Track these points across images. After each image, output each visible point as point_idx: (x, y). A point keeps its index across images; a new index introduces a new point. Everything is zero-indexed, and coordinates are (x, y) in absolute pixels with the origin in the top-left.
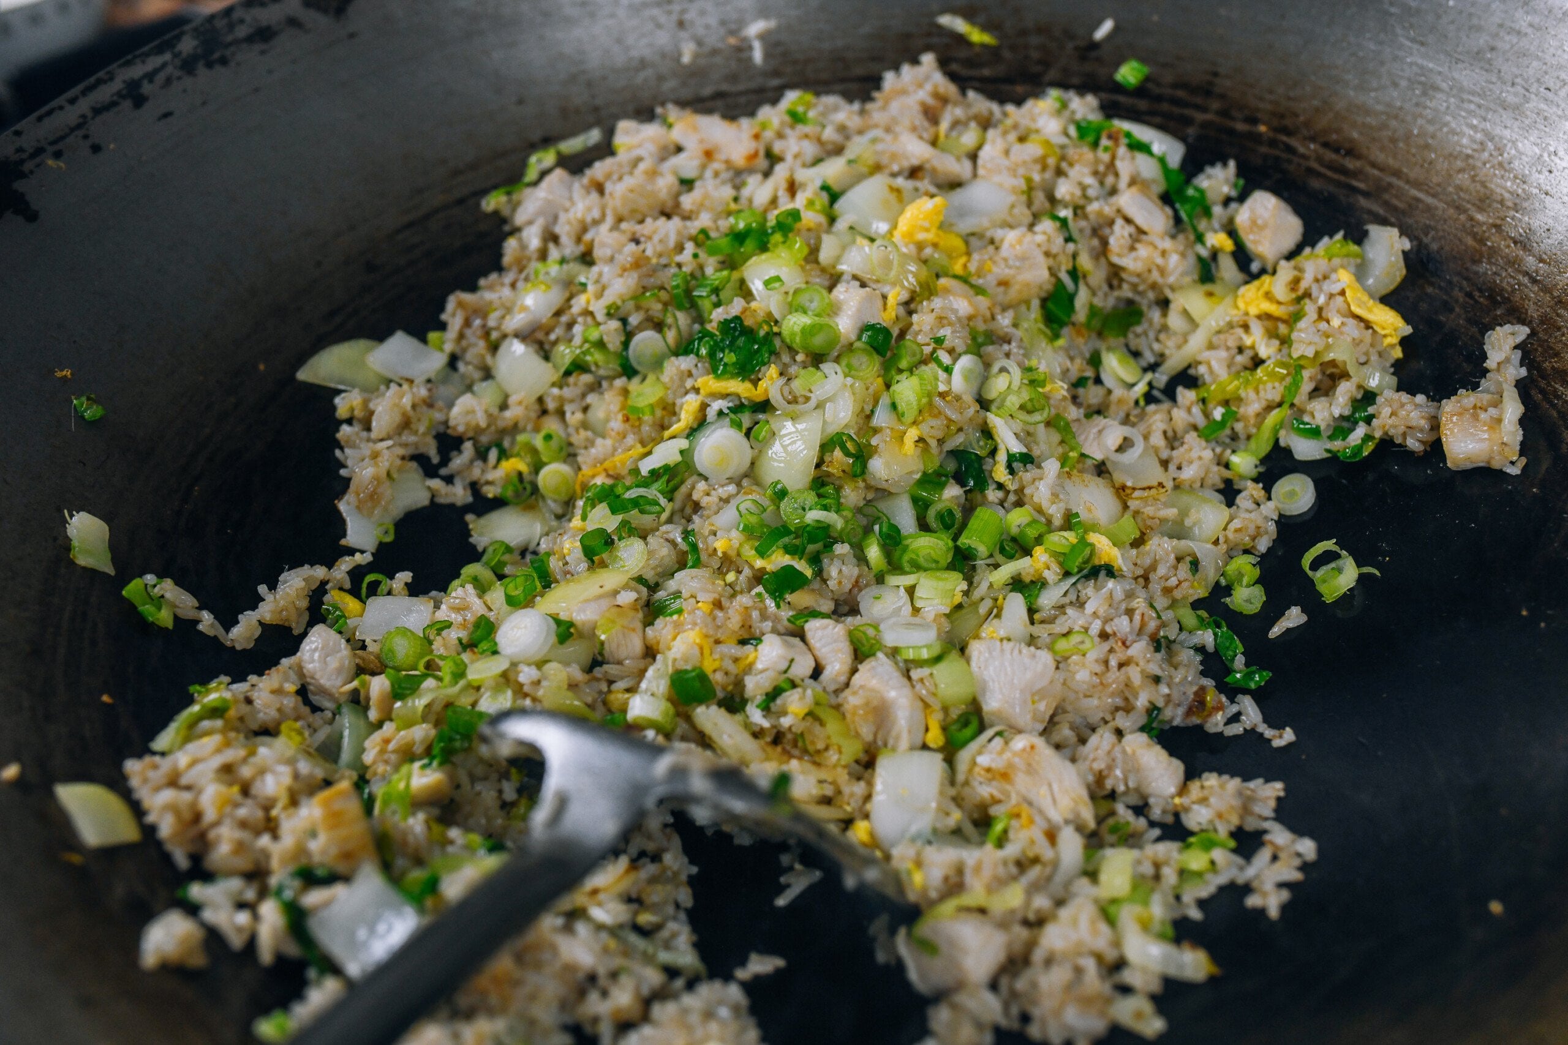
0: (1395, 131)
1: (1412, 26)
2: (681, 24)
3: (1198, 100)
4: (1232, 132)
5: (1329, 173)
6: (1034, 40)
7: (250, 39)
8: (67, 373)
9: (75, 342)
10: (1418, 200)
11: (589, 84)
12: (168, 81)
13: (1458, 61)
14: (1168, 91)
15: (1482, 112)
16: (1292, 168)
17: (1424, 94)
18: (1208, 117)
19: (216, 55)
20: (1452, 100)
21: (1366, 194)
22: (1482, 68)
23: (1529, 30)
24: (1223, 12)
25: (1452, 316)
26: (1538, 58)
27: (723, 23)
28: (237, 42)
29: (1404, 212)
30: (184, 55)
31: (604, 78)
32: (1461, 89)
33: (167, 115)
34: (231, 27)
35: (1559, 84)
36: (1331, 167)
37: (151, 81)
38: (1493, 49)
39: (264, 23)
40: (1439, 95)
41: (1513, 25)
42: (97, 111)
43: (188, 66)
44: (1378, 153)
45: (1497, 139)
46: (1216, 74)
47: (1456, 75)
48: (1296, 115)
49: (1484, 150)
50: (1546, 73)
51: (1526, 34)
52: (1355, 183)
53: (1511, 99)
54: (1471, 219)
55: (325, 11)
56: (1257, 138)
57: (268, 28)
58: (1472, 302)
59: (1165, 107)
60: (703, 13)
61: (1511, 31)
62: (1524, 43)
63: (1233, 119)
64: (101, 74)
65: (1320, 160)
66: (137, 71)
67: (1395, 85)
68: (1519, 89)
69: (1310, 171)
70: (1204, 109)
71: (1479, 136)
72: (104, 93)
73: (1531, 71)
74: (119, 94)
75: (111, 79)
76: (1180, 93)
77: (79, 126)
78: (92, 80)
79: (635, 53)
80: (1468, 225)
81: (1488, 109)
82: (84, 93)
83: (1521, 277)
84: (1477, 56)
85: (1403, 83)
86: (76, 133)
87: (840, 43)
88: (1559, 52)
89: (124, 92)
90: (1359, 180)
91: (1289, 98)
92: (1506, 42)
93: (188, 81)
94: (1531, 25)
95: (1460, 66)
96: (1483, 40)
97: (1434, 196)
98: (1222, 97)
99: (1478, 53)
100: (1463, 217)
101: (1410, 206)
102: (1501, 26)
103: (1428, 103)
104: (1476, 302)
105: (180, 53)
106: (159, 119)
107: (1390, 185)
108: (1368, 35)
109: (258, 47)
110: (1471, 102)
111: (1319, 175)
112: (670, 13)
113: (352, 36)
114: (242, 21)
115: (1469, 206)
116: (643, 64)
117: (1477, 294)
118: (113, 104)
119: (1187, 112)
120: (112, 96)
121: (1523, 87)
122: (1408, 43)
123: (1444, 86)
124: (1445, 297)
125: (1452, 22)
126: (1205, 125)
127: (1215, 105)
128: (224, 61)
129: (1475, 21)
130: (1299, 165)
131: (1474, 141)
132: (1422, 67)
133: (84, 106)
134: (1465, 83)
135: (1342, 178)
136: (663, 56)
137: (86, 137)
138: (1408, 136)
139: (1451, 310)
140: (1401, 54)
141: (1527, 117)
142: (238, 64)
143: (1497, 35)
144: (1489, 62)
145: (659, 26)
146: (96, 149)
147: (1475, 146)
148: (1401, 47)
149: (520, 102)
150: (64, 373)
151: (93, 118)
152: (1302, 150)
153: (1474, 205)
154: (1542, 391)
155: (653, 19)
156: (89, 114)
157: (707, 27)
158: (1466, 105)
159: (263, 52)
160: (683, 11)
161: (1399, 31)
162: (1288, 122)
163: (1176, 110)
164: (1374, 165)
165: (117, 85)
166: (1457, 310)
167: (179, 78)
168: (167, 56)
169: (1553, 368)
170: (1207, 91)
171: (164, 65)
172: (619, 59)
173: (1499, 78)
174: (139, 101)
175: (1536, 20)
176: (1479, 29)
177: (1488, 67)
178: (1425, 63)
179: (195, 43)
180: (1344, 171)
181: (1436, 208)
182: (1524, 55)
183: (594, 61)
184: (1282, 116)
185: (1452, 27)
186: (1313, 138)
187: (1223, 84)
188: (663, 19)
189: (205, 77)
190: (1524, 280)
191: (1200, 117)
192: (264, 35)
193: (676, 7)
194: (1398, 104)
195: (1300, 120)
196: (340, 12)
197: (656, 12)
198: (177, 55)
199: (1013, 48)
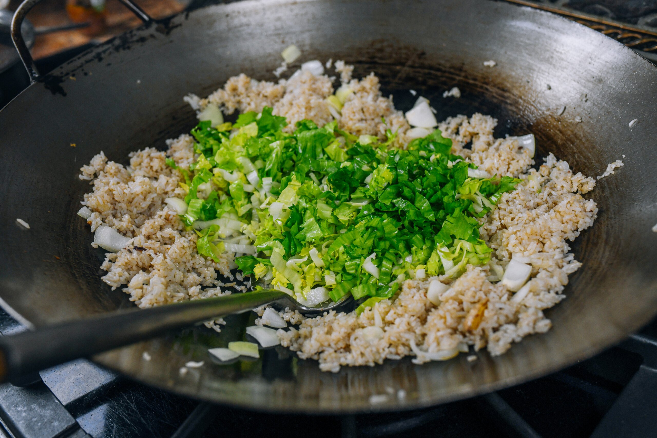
0: (520, 83)
1: (527, 49)
2: (283, 42)
3: (457, 72)
4: (468, 83)
6: (404, 51)
7: (138, 41)
8: (74, 145)
9: (77, 135)
11: (251, 61)
12: (110, 53)
14: (448, 69)
16: (487, 96)
17: (530, 72)
18: (461, 78)
19: (126, 46)
21: (511, 104)
22: (549, 64)
24: (466, 43)
27: (298, 42)
28: (133, 42)
33: (109, 65)
34: (132, 37)
36: (500, 95)
37: (104, 53)
38: (552, 57)
39: (143, 36)
41: (558, 50)
42: (87, 62)
43: (117, 49)
44: (515, 91)
46: (463, 64)
48: (489, 78)
55: (163, 33)
56: (476, 85)
57: (144, 38)
59: (447, 75)
60: (291, 39)
61: (557, 52)
63: (469, 79)
64: (89, 50)
65: (496, 93)
66: (100, 50)
67: (521, 68)
69: (493, 97)
70: (459, 75)
72: (89, 56)
74: (93, 57)
75: (92, 52)
76: (452, 70)
77: (81, 67)
78: (86, 52)
82: (83, 56)
84: (548, 61)
85: (523, 68)
86: (80, 69)
89: (95, 57)
90: (509, 100)
92: (556, 55)
93: (117, 54)
96: (549, 54)
98: (465, 71)
99: (547, 59)
104: (543, 139)
106: (107, 66)
109: (140, 44)
111: (495, 98)
112: (279, 38)
113: (171, 42)
114: (135, 35)
116: (270, 55)
117: (543, 137)
118: (92, 60)
120: (91, 57)
122: (526, 55)
123: (536, 69)
125: (540, 48)
127: (463, 74)
128: (129, 48)
129: (547, 48)
130: (490, 95)
132: (529, 62)
133: (82, 60)
134: (543, 69)
135: (503, 99)
136: (277, 52)
137: (83, 70)
140: (523, 58)
142: (133, 49)
143: (553, 53)
144: (551, 62)
145: (276, 42)
146: (86, 74)
148: (523, 56)
149: (227, 66)
151: (85, 64)
152: (491, 90)
159: (142, 46)
160: (284, 38)
161: (523, 51)
162: (487, 80)
163: (450, 76)
165: (93, 54)
167: (114, 53)
168: (110, 45)
170: (460, 70)
171: (109, 48)
172: (262, 53)
174: (100, 59)
176: (548, 51)
178: (531, 61)
179: (120, 41)
182: (562, 60)
183: (253, 53)
184: (485, 78)
185: (540, 50)
186: (495, 86)
187: (466, 67)
188: (277, 40)
189: (122, 53)
190: (558, 132)
191: (458, 78)
192: (142, 40)
193: (282, 36)
194: (522, 75)
195: (490, 80)
196: (168, 33)
197: (275, 38)
198: (113, 45)
199: (396, 54)
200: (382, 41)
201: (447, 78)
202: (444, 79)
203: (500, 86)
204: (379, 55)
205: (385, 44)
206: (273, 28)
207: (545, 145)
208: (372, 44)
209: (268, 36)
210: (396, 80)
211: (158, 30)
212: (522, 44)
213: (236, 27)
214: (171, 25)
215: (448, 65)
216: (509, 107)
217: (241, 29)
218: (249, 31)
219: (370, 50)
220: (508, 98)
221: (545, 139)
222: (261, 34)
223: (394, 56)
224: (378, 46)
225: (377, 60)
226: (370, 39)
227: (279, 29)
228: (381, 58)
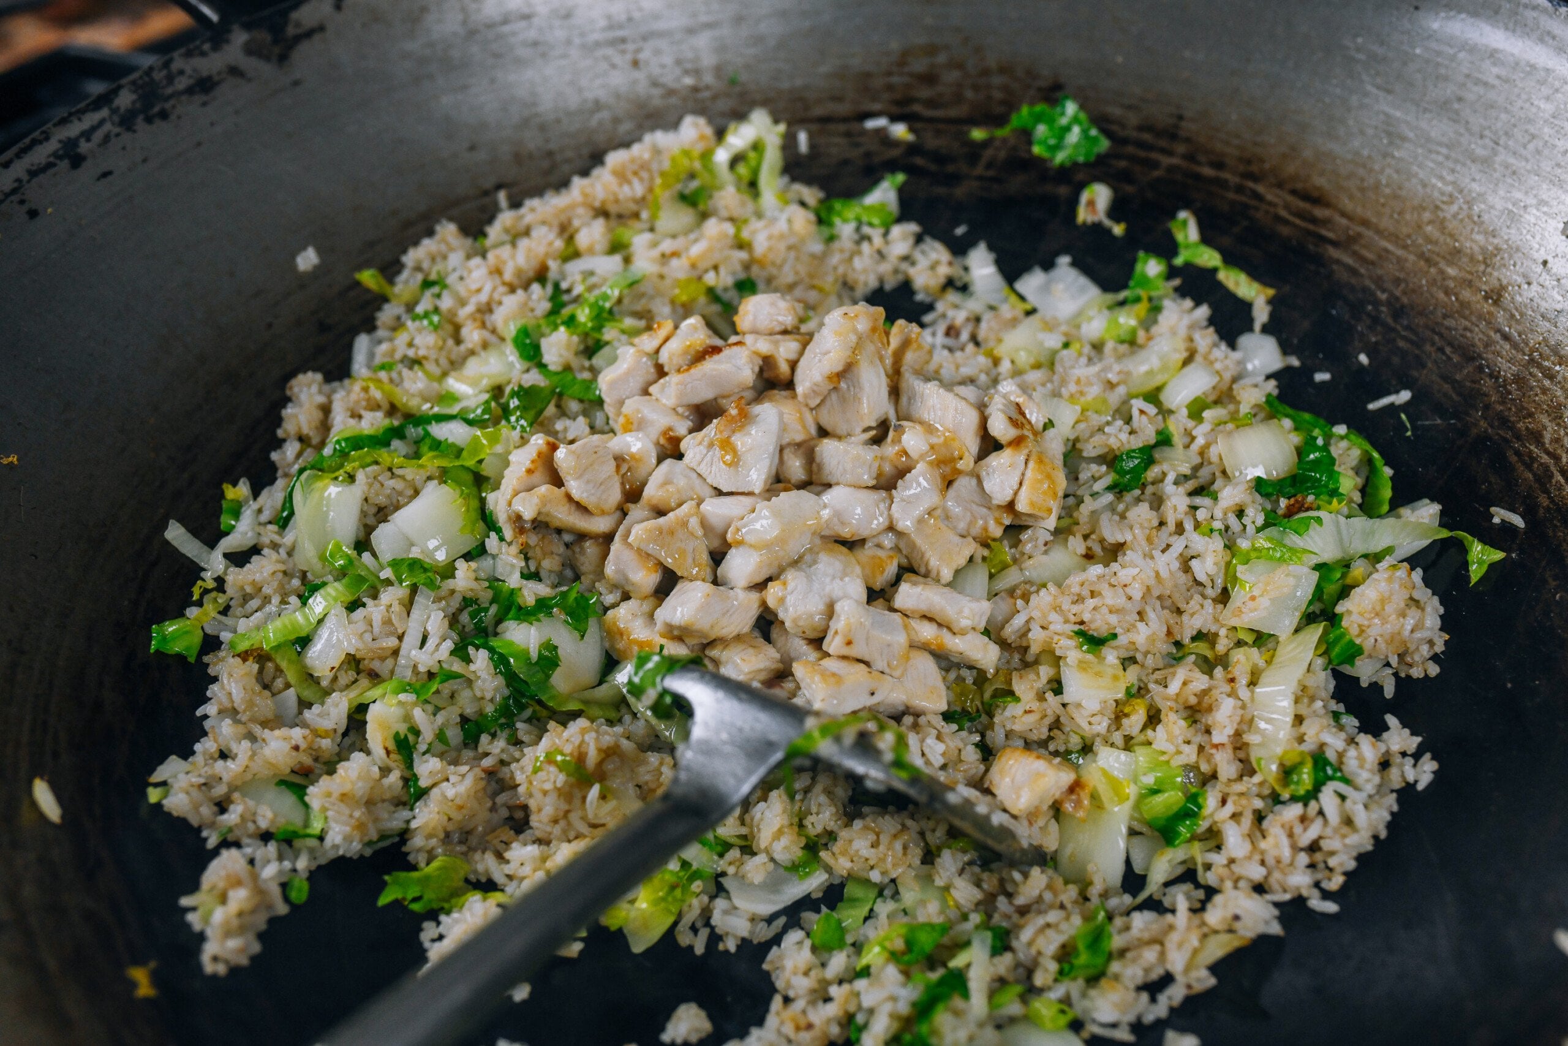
0: (1362, 180)
1: (1378, 74)
2: (636, 64)
3: (1163, 143)
4: (1198, 177)
5: (1298, 221)
6: (997, 80)
7: (190, 91)
8: (13, 459)
9: (19, 424)
10: (1387, 251)
11: (543, 128)
12: (107, 139)
13: (1425, 110)
14: (1134, 134)
15: (1450, 164)
16: (1259, 215)
17: (1391, 143)
18: (1175, 161)
19: (156, 109)
20: (1420, 151)
21: (1335, 244)
22: (1449, 119)
23: (1497, 82)
24: (1187, 54)
25: (1425, 372)
26: (1506, 111)
27: (678, 62)
28: (177, 94)
29: (1373, 263)
30: (122, 110)
31: (558, 121)
32: (1429, 140)
33: (106, 174)
34: (170, 79)
35: (1527, 138)
36: (1300, 215)
37: (88, 140)
38: (1460, 99)
39: (205, 74)
40: (1406, 145)
41: (1480, 76)
42: (33, 173)
43: (127, 121)
44: (1346, 201)
45: (1466, 191)
46: (1181, 118)
47: (1424, 125)
48: (1262, 161)
49: (1452, 203)
50: (1515, 126)
51: (1493, 87)
52: (1324, 232)
53: (1480, 152)
54: (1442, 272)
55: (267, 59)
56: (1223, 184)
57: (210, 78)
58: (1444, 358)
59: (1130, 149)
60: (657, 52)
61: (1478, 82)
62: (1492, 95)
63: (1199, 164)
64: (36, 134)
65: (1287, 207)
66: (74, 129)
67: (1362, 133)
68: (1487, 141)
69: (1278, 219)
70: (1170, 153)
71: (1450, 189)
72: (41, 154)
73: (1499, 125)
74: (55, 154)
75: (47, 139)
76: (1147, 137)
77: (14, 191)
78: (27, 140)
79: (590, 95)
80: (1439, 278)
81: (1456, 161)
82: (18, 156)
83: (1492, 334)
84: (1445, 108)
85: (1370, 132)
86: (13, 198)
87: (799, 82)
88: (1527, 105)
89: (61, 152)
90: (1329, 230)
91: (1255, 144)
92: (1473, 93)
93: (127, 137)
94: (1498, 77)
95: (1427, 115)
96: (1450, 90)
97: (1405, 247)
98: (1188, 140)
99: (1445, 103)
100: (1433, 270)
101: (1380, 257)
102: (1468, 76)
103: (1396, 154)
104: (1449, 358)
105: (118, 108)
106: (98, 179)
107: (1359, 235)
108: (1335, 81)
109: (199, 98)
110: (1438, 153)
111: (1286, 222)
112: (623, 52)
113: (296, 83)
114: (181, 72)
115: (1438, 259)
116: (598, 106)
117: (1448, 350)
118: (50, 165)
119: (1154, 155)
120: (49, 156)
121: (1491, 140)
122: (1374, 91)
123: (1411, 135)
124: (1417, 352)
125: (1419, 71)
126: (1171, 169)
127: (1181, 149)
128: (164, 115)
129: (1443, 71)
130: (1267, 212)
131: (1443, 194)
132: (1387, 115)
133: (19, 168)
134: (1433, 134)
135: (1311, 227)
136: (618, 96)
137: (22, 202)
138: (1377, 186)
139: (1423, 366)
140: (1366, 101)
141: (1495, 170)
142: (179, 117)
143: (1464, 85)
144: (1457, 112)
145: (614, 66)
146: (33, 214)
147: (1445, 199)
148: (1366, 94)
149: (472, 148)
150: (10, 459)
151: (29, 181)
152: (1269, 197)
153: (1444, 258)
154: (1517, 453)
155: (606, 58)
156: (25, 178)
157: (663, 66)
158: (1433, 156)
159: (204, 104)
160: (638, 51)
161: (1365, 77)
162: (1254, 168)
163: (1142, 154)
164: (1343, 214)
165: (52, 145)
166: (1430, 365)
167: (118, 135)
168: (104, 113)
169: (1527, 428)
170: (1172, 135)
171: (102, 122)
172: (573, 101)
173: (1467, 130)
174: (77, 161)
175: (1503, 73)
176: (1446, 79)
177: (1456, 118)
178: (1391, 111)
179: (134, 97)
180: (1314, 220)
181: (1406, 260)
182: (1492, 107)
183: (547, 104)
184: (1249, 162)
185: (1419, 76)
186: (1280, 185)
187: (1189, 127)
188: (618, 59)
189: (144, 133)
190: (1497, 337)
191: (1166, 161)
192: (205, 85)
193: (630, 47)
194: (1365, 152)
195: (1267, 166)
196: (283, 58)
197: (609, 51)
198: (115, 111)
199: (976, 88)
200: (932, 50)
201: (1132, 159)
202: (1123, 164)
203: (1299, 186)
204: (925, 93)
205: (941, 58)
206: (603, 23)
207: (1458, 377)
208: (902, 62)
209: (589, 49)
210: (979, 170)
211: (250, 50)
212: (1361, 56)
213: (490, 26)
214: (291, 31)
215: (1133, 119)
216: (1333, 252)
217: (506, 29)
218: (532, 34)
219: (895, 80)
220: (1326, 222)
221: (1456, 359)
222: (569, 42)
223: (969, 94)
224: (919, 66)
225: (917, 108)
226: (895, 45)
227: (621, 26)
228: (931, 103)
